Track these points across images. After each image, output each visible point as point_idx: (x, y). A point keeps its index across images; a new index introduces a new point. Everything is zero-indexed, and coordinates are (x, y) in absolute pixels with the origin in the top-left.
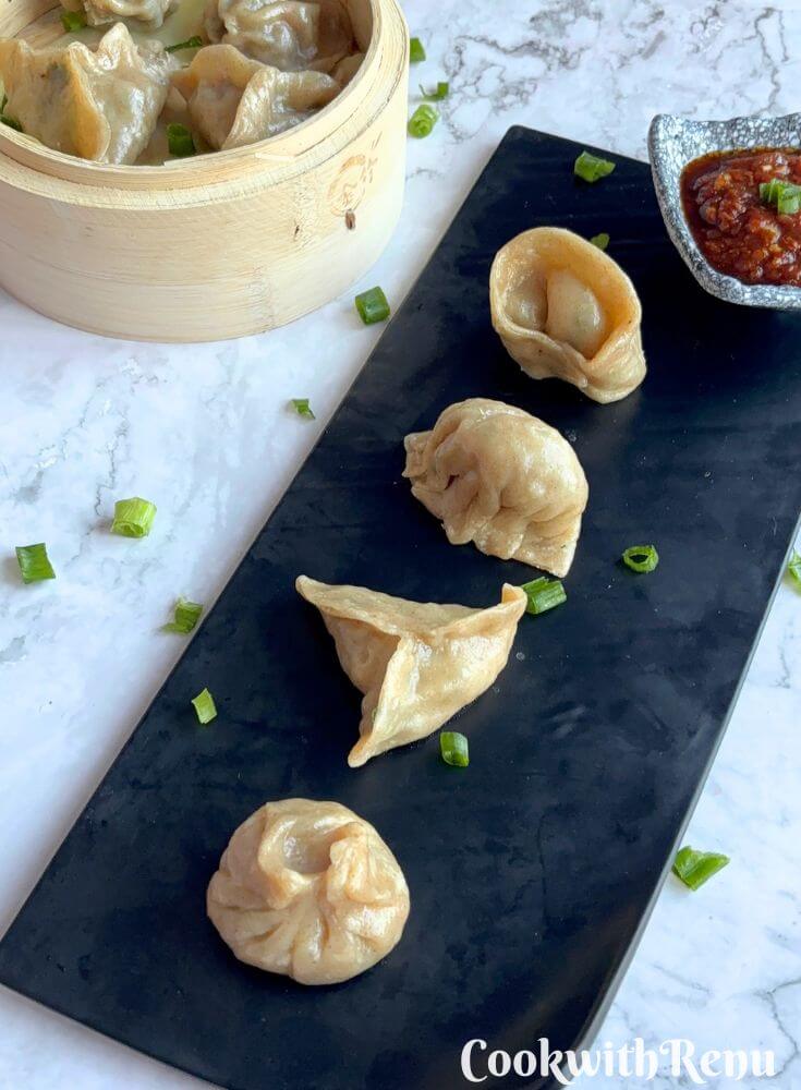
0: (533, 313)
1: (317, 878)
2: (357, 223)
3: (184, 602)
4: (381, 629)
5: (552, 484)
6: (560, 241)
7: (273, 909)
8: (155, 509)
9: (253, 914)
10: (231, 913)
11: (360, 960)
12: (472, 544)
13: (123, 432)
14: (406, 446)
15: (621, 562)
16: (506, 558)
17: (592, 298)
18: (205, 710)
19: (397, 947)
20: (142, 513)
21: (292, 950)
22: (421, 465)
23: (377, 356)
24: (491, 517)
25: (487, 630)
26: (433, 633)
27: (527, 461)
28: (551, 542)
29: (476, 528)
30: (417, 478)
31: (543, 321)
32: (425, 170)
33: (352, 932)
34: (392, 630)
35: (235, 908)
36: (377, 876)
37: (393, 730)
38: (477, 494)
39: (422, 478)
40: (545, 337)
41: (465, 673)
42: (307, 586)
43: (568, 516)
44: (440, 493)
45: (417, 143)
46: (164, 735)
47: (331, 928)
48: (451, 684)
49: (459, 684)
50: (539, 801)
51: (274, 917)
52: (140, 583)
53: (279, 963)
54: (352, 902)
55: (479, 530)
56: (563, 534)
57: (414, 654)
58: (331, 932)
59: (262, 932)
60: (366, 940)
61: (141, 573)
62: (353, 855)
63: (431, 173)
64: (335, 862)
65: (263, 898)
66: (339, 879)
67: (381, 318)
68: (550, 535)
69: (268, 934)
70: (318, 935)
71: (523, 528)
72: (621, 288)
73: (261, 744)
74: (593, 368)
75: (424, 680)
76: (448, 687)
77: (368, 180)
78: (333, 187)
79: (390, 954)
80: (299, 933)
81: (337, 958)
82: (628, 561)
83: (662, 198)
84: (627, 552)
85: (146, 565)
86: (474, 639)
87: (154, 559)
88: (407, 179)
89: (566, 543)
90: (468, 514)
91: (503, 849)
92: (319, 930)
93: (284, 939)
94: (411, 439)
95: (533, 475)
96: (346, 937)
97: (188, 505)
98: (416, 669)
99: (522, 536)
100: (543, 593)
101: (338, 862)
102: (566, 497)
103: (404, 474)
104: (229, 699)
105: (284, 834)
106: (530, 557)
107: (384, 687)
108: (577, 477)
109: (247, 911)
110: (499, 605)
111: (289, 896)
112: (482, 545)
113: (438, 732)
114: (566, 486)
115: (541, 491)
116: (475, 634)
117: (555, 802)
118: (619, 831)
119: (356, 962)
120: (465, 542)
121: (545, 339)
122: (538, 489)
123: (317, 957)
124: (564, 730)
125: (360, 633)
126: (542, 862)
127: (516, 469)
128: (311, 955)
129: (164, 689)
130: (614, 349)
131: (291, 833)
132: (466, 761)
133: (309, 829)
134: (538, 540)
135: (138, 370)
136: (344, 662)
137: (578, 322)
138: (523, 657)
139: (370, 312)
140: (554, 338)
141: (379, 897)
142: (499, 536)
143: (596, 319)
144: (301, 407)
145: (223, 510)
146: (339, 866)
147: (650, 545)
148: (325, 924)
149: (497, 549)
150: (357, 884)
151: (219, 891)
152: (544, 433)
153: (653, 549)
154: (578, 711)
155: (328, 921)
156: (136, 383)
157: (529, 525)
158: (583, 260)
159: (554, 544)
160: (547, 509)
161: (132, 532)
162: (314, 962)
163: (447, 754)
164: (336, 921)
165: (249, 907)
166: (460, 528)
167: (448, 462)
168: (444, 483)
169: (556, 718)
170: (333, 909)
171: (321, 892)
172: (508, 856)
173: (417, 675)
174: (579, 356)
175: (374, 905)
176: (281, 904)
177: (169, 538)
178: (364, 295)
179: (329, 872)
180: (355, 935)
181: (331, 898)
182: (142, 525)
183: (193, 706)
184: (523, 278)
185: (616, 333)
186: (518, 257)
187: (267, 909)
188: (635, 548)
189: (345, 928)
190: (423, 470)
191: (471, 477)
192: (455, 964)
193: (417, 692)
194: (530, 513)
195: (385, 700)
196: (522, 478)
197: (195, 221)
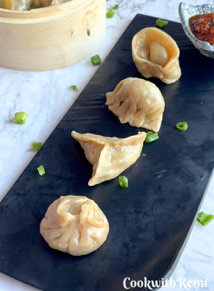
0: (146, 55)
1: (77, 216)
2: (91, 34)
3: (36, 142)
4: (98, 142)
5: (153, 100)
6: (153, 32)
7: (62, 228)
8: (27, 115)
9: (55, 230)
10: (48, 230)
11: (92, 246)
12: (128, 123)
13: (18, 95)
14: (107, 96)
15: (176, 128)
16: (139, 127)
17: (164, 49)
18: (41, 171)
19: (105, 242)
20: (23, 116)
21: (68, 242)
22: (111, 101)
23: (97, 72)
24: (134, 114)
25: (133, 143)
26: (116, 142)
27: (145, 93)
28: (153, 121)
29: (129, 118)
30: (110, 105)
31: (149, 57)
32: (112, 26)
33: (89, 235)
34: (102, 143)
35: (49, 229)
36: (98, 217)
37: (103, 174)
38: (129, 106)
39: (112, 104)
40: (150, 62)
41: (127, 157)
42: (74, 134)
43: (158, 112)
44: (117, 108)
45: (109, 20)
46: (28, 180)
47: (82, 234)
48: (122, 160)
49: (125, 160)
50: (152, 198)
51: (62, 230)
52: (22, 137)
53: (64, 247)
54: (89, 224)
55: (130, 118)
56: (157, 119)
57: (110, 150)
58: (82, 235)
59: (58, 236)
60: (94, 238)
61: (22, 135)
62: (89, 208)
63: (114, 27)
64: (83, 210)
65: (58, 224)
66: (84, 216)
67: (98, 63)
68: (153, 119)
69: (60, 237)
70: (78, 237)
71: (144, 117)
72: (172, 45)
73: (60, 182)
74: (165, 69)
75: (113, 159)
76: (121, 161)
77: (94, 20)
78: (83, 20)
79: (103, 245)
80: (71, 236)
81: (85, 244)
82: (178, 127)
83: (184, 24)
84: (178, 124)
85: (24, 132)
86: (129, 146)
87: (27, 130)
88: (106, 28)
89: (158, 122)
90: (127, 113)
91: (140, 213)
92: (78, 235)
93: (65, 239)
94: (108, 94)
95: (147, 97)
96: (87, 237)
97: (38, 115)
98: (110, 155)
99: (144, 120)
100: (151, 135)
101: (84, 210)
102: (158, 105)
103: (106, 104)
104: (49, 169)
105: (66, 204)
106: (147, 126)
107: (100, 159)
108: (161, 98)
109: (53, 229)
110: (137, 135)
111: (67, 221)
112: (131, 123)
113: (118, 177)
114: (158, 101)
115: (150, 103)
116: (129, 145)
117: (157, 198)
118: (179, 206)
119: (90, 246)
120: (125, 122)
121: (149, 62)
122: (149, 102)
123: (77, 244)
124: (159, 177)
125: (92, 146)
126: (153, 216)
127: (142, 96)
128: (75, 243)
129: (28, 166)
130: (171, 63)
131: (69, 203)
132: (127, 186)
133: (75, 202)
134: (149, 121)
135: (24, 79)
136: (87, 156)
137: (160, 57)
138: (145, 155)
139: (95, 61)
140: (153, 62)
141: (98, 223)
142: (136, 120)
143: (165, 55)
144: (74, 88)
145: (49, 116)
146: (84, 211)
147: (185, 121)
148: (80, 233)
149: (136, 124)
150: (91, 217)
151: (44, 223)
152: (150, 85)
153: (186, 123)
154: (163, 171)
155: (81, 232)
156: (23, 82)
157: (146, 117)
158: (160, 37)
159: (154, 122)
160: (151, 109)
161: (20, 122)
162: (76, 246)
163: (121, 184)
164: (83, 231)
165: (54, 228)
166: (124, 118)
167: (120, 97)
168: (119, 104)
169: (157, 173)
170: (82, 227)
171: (78, 221)
172: (142, 214)
173: (111, 157)
174: (160, 67)
175: (97, 226)
176: (64, 225)
177: (32, 124)
178: (93, 57)
179: (81, 213)
180: (91, 237)
181: (81, 222)
182: (23, 119)
183: (37, 170)
184: (142, 45)
185: (172, 58)
186: (141, 38)
187: (60, 228)
188: (180, 123)
189: (87, 234)
190: (112, 102)
191: (127, 100)
192: (125, 249)
193: (111, 162)
194: (147, 110)
195: (100, 163)
196: (144, 98)
197: (41, 28)
